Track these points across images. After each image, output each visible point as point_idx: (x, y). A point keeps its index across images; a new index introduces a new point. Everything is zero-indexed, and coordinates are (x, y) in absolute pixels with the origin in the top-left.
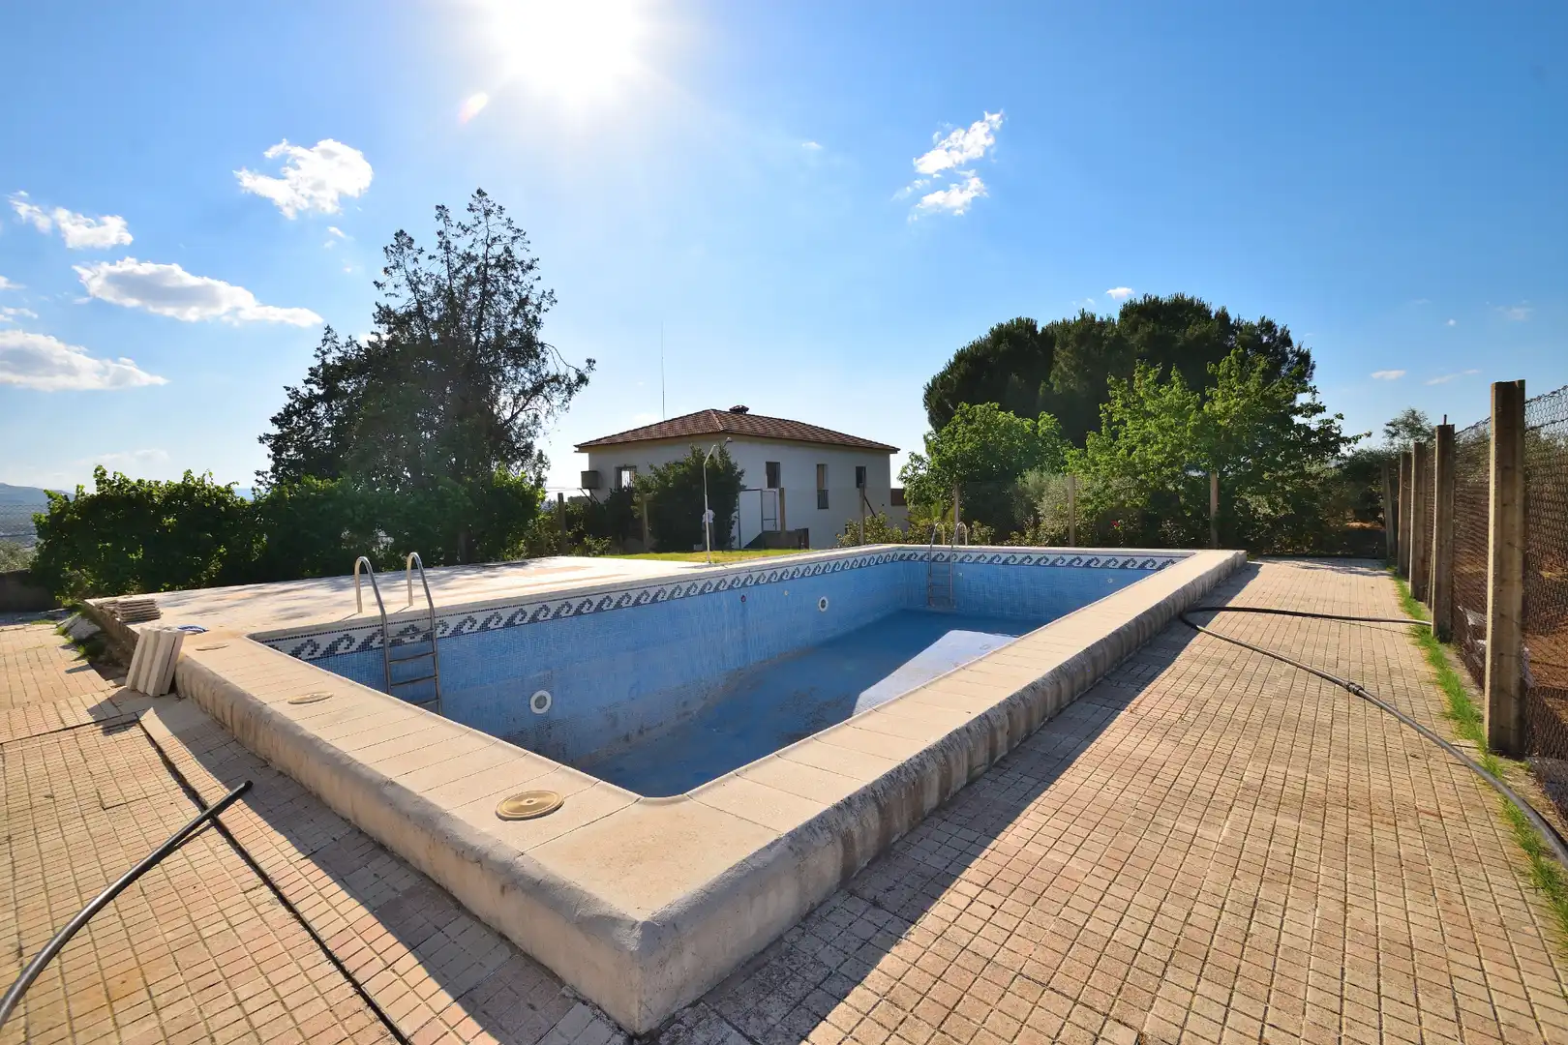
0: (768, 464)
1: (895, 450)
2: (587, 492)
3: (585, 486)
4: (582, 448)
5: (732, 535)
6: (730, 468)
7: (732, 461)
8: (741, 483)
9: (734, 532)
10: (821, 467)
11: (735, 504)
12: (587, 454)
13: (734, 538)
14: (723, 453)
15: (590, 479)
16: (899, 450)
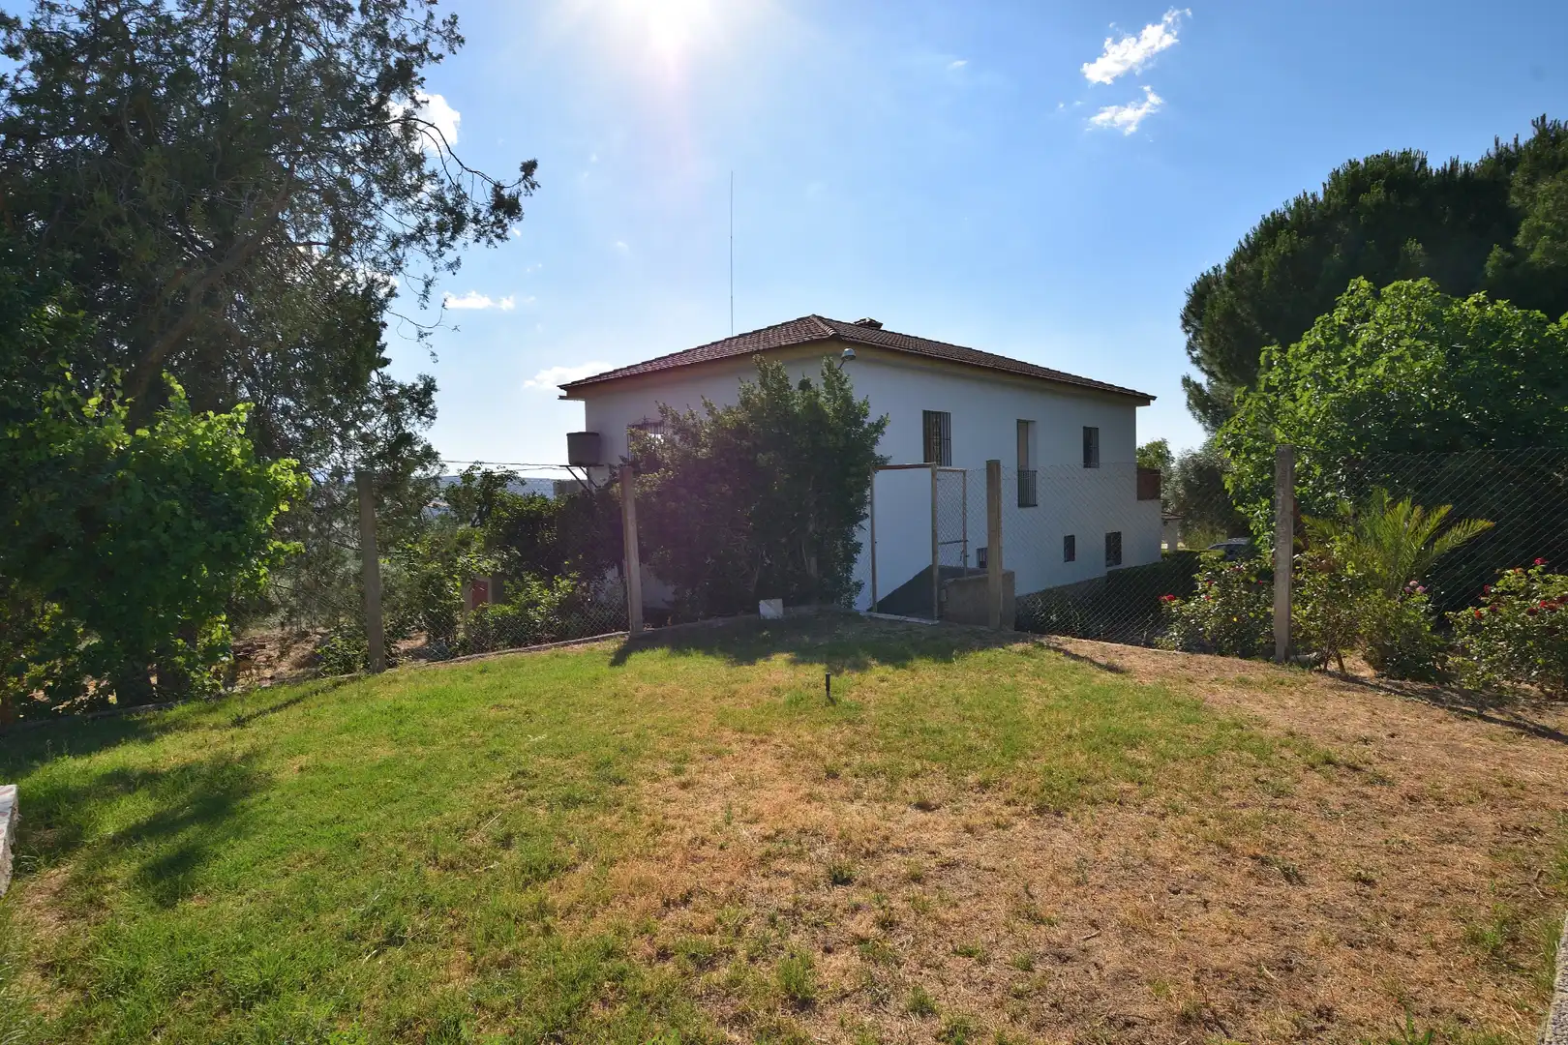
0: (927, 415)
1: (1145, 399)
2: (581, 474)
3: (575, 461)
4: (573, 390)
5: (854, 579)
6: (851, 414)
7: (857, 399)
8: (878, 451)
9: (860, 571)
10: (1023, 426)
11: (862, 502)
12: (582, 404)
13: (859, 586)
14: (834, 381)
15: (582, 448)
16: (1154, 398)
